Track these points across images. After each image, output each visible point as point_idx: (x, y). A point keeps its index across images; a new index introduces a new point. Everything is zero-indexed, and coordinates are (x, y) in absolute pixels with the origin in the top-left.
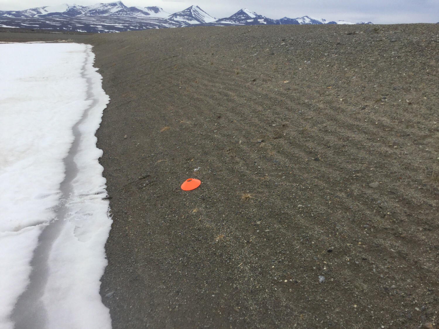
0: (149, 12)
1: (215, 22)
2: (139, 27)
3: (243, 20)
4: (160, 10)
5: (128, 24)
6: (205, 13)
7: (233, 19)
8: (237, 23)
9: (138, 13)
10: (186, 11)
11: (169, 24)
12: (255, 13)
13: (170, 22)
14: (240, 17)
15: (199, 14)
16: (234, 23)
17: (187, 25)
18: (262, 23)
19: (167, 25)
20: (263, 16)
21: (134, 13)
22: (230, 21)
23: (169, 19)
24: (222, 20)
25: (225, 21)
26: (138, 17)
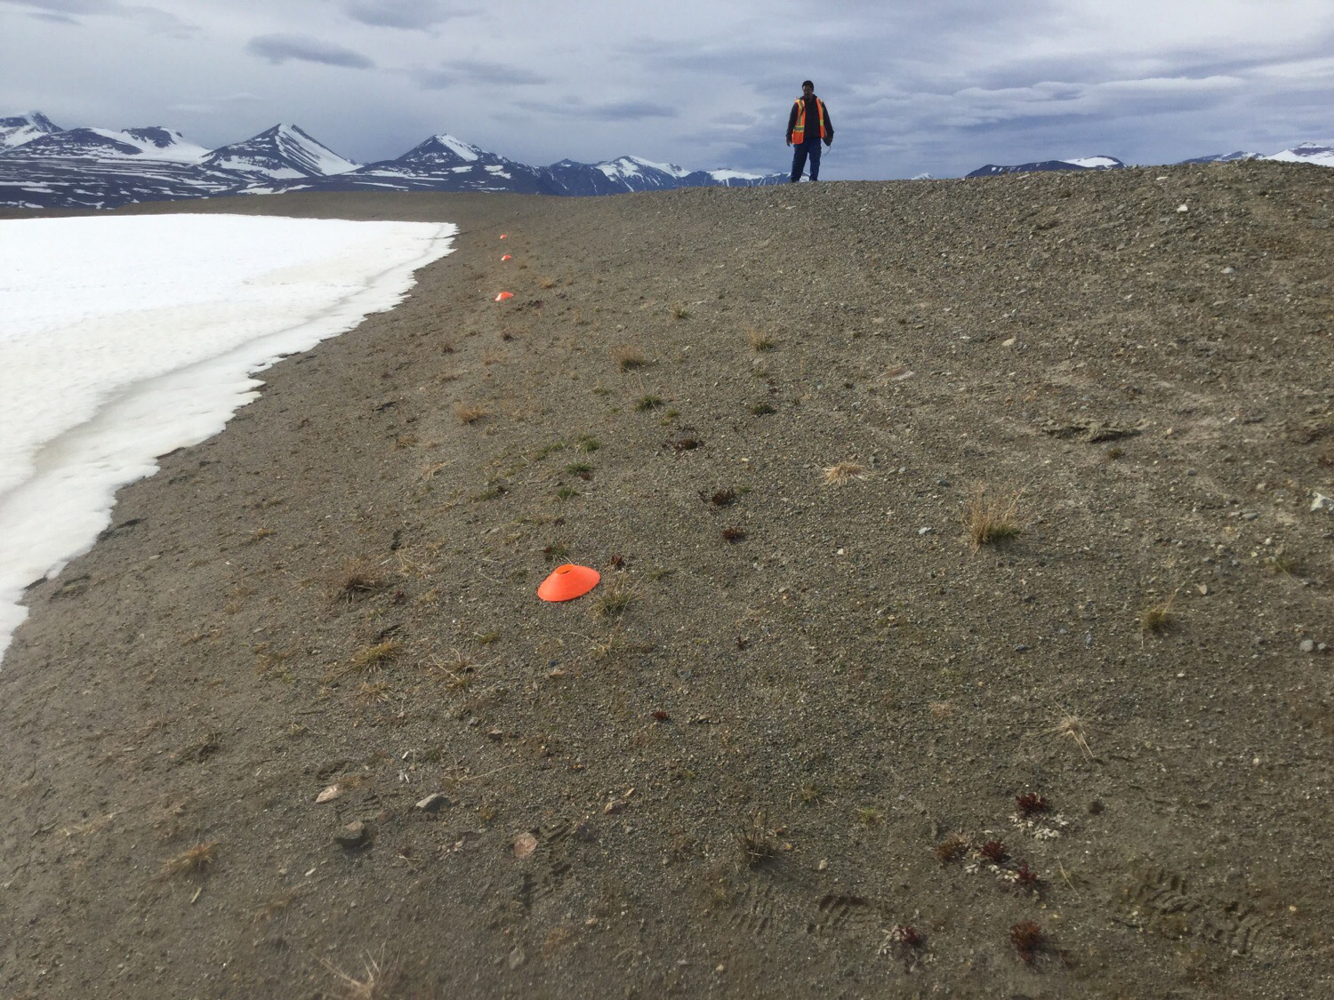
0: (137, 143)
1: (355, 174)
2: (106, 190)
3: (439, 166)
4: (174, 137)
5: (66, 180)
6: (322, 146)
7: (409, 165)
8: (423, 176)
9: (100, 149)
10: (259, 139)
11: (203, 180)
12: (474, 148)
13: (209, 172)
14: (431, 159)
15: (301, 148)
16: (412, 175)
17: (265, 181)
18: (500, 177)
19: (198, 183)
20: (500, 157)
21: (86, 148)
22: (400, 170)
23: (204, 165)
24: (376, 166)
25: (385, 170)
26: (100, 161)
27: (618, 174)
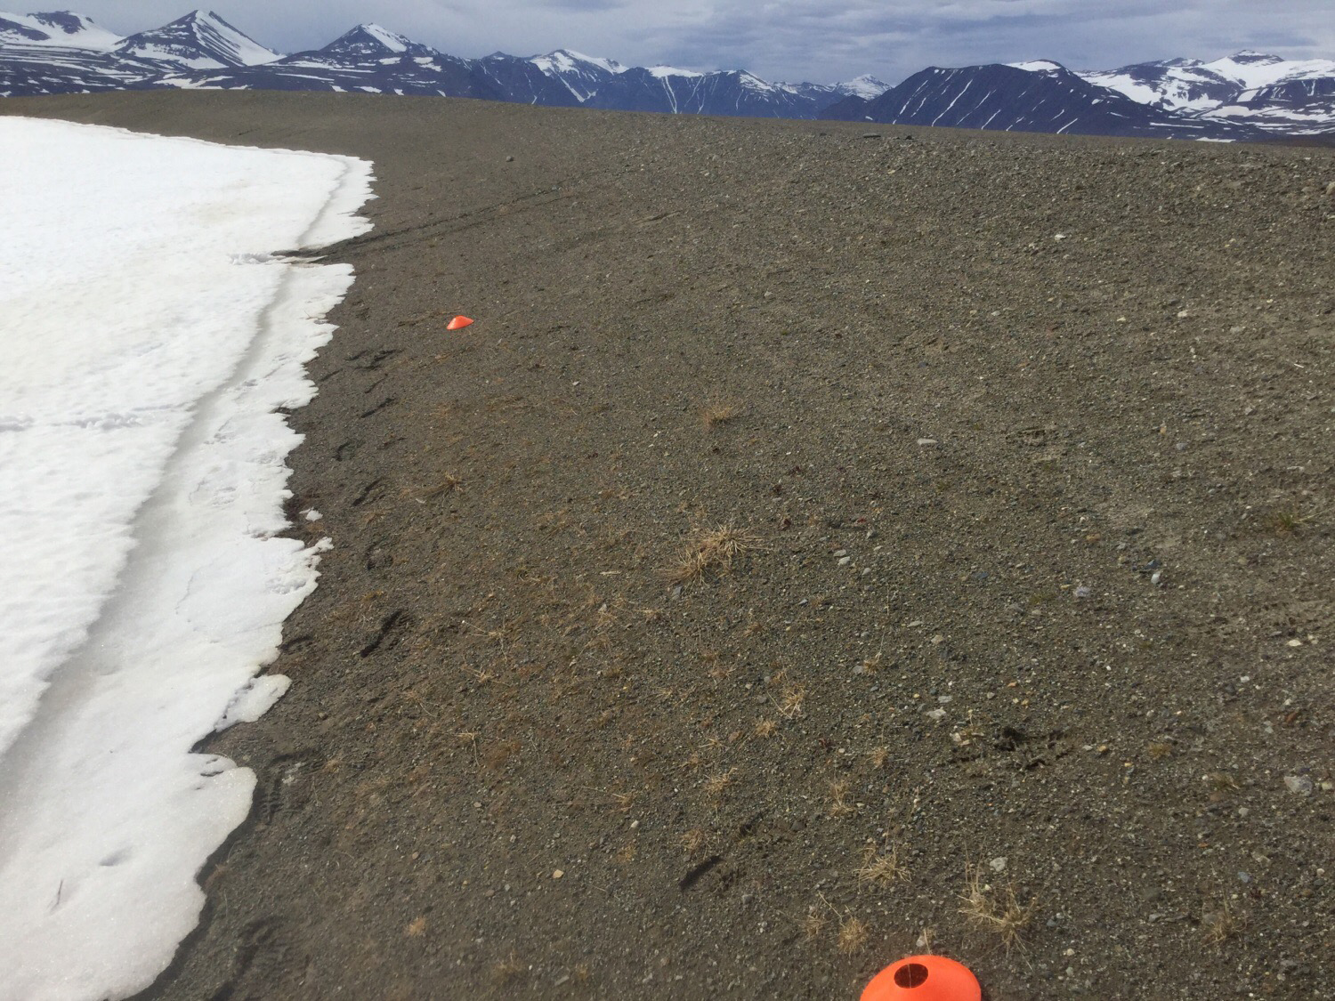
0: (45, 29)
1: (278, 64)
2: (12, 79)
3: (366, 58)
4: (84, 22)
6: (242, 34)
7: (334, 56)
8: (349, 68)
9: (4, 33)
10: (176, 26)
11: (118, 69)
12: (402, 38)
13: (123, 61)
14: (357, 50)
15: (220, 36)
16: (338, 66)
17: (182, 71)
18: (429, 69)
19: (111, 73)
20: (429, 49)
22: (325, 61)
23: (117, 53)
24: (300, 56)
25: (310, 60)
26: (6, 47)
27: (553, 69)
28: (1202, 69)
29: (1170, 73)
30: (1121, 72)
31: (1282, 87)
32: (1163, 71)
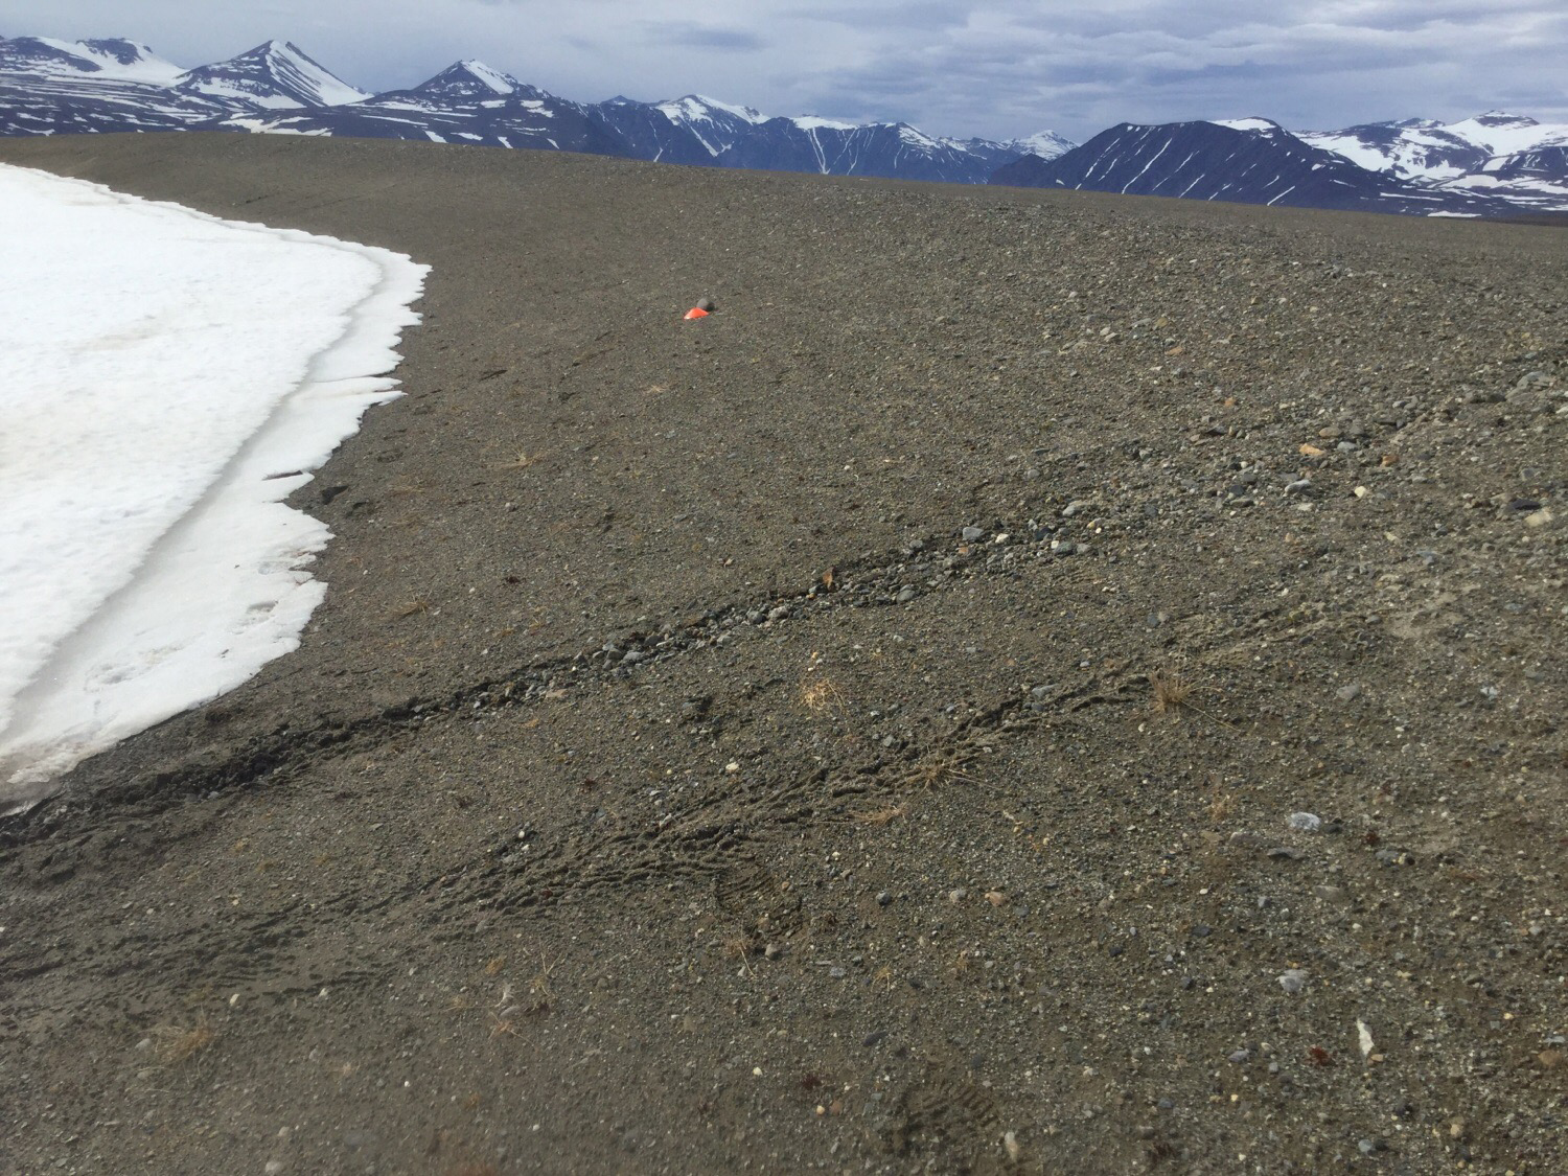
0: (97, 58)
1: (363, 105)
2: (56, 115)
3: (466, 99)
4: (141, 52)
5: (7, 102)
6: (323, 69)
7: (429, 96)
8: (446, 110)
9: (49, 63)
10: (246, 59)
11: (178, 106)
12: (508, 78)
13: (184, 98)
14: (455, 90)
15: (298, 71)
16: (433, 109)
17: (253, 110)
18: (539, 114)
19: (171, 111)
20: (539, 91)
21: (33, 62)
22: (418, 102)
23: (178, 88)
24: (389, 96)
25: (400, 101)
26: (50, 78)
27: (682, 117)
28: (1442, 132)
29: (1404, 135)
30: (1347, 133)
31: (1537, 154)
32: (1397, 133)
